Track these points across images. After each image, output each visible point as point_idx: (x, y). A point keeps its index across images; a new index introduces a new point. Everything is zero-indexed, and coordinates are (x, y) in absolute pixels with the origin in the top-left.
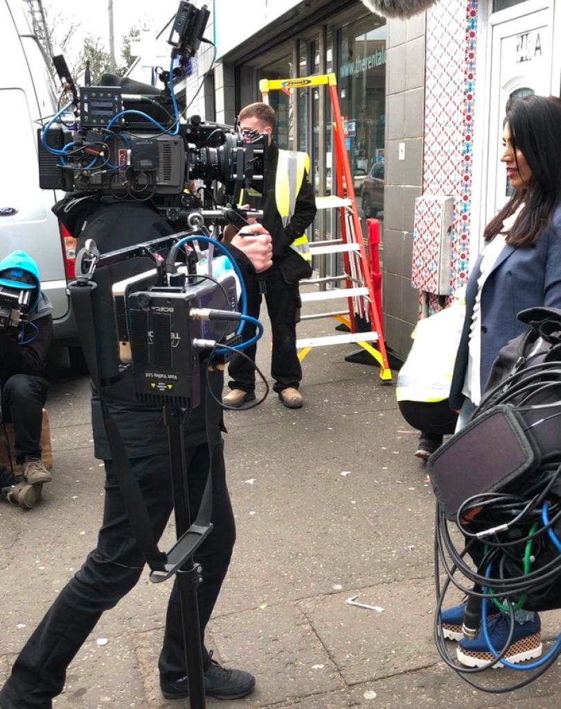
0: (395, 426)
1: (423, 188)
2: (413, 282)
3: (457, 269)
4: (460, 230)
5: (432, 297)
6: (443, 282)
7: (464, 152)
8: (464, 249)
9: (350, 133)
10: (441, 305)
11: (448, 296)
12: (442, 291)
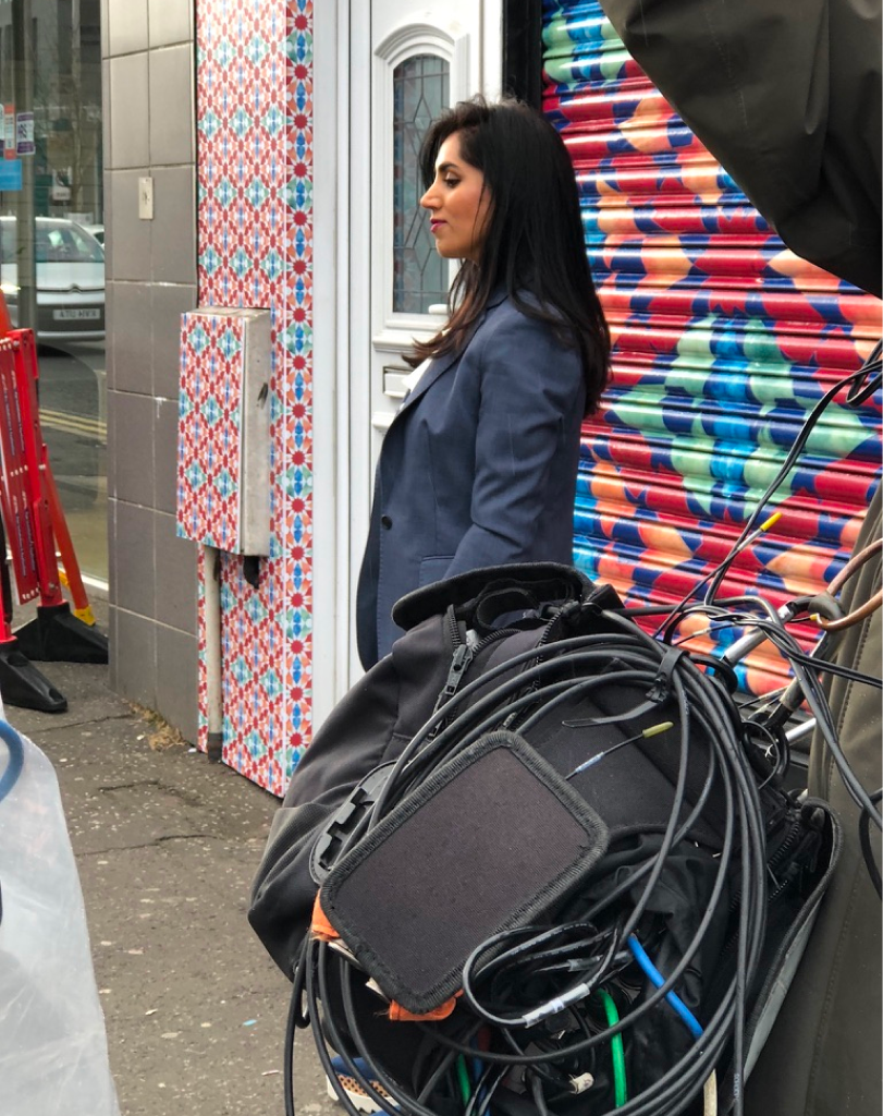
0: (139, 888)
1: (199, 288)
2: (180, 525)
3: (284, 489)
4: (289, 393)
5: (228, 561)
6: (252, 521)
7: (291, 205)
8: (299, 441)
9: (21, 148)
10: (250, 582)
11: (265, 559)
12: (252, 545)
